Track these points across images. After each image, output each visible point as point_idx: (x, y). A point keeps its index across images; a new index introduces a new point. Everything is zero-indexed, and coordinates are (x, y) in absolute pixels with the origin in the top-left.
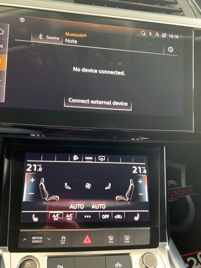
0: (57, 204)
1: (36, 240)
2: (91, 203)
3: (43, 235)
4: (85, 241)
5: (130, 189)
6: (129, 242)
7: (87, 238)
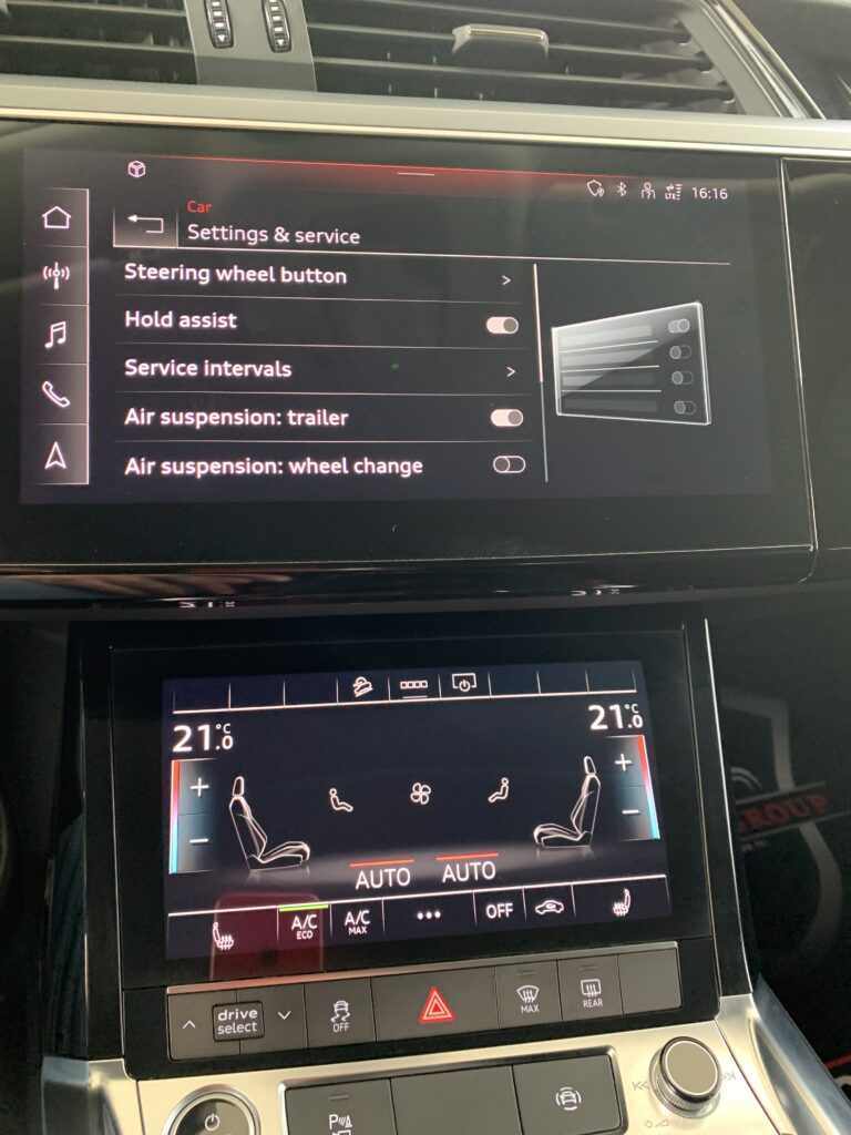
1: (236, 1023)
2: (439, 859)
3: (259, 1002)
5: (585, 794)
6: (600, 1003)
7: (435, 998)
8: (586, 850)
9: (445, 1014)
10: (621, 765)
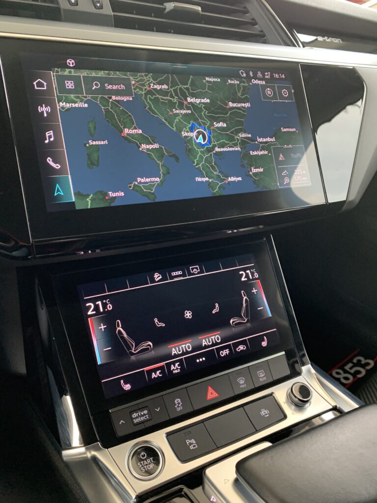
0: (152, 354)
1: (140, 417)
2: (200, 338)
3: (147, 407)
5: (244, 305)
6: (265, 378)
7: (210, 390)
8: (249, 325)
9: (215, 395)
10: (254, 292)
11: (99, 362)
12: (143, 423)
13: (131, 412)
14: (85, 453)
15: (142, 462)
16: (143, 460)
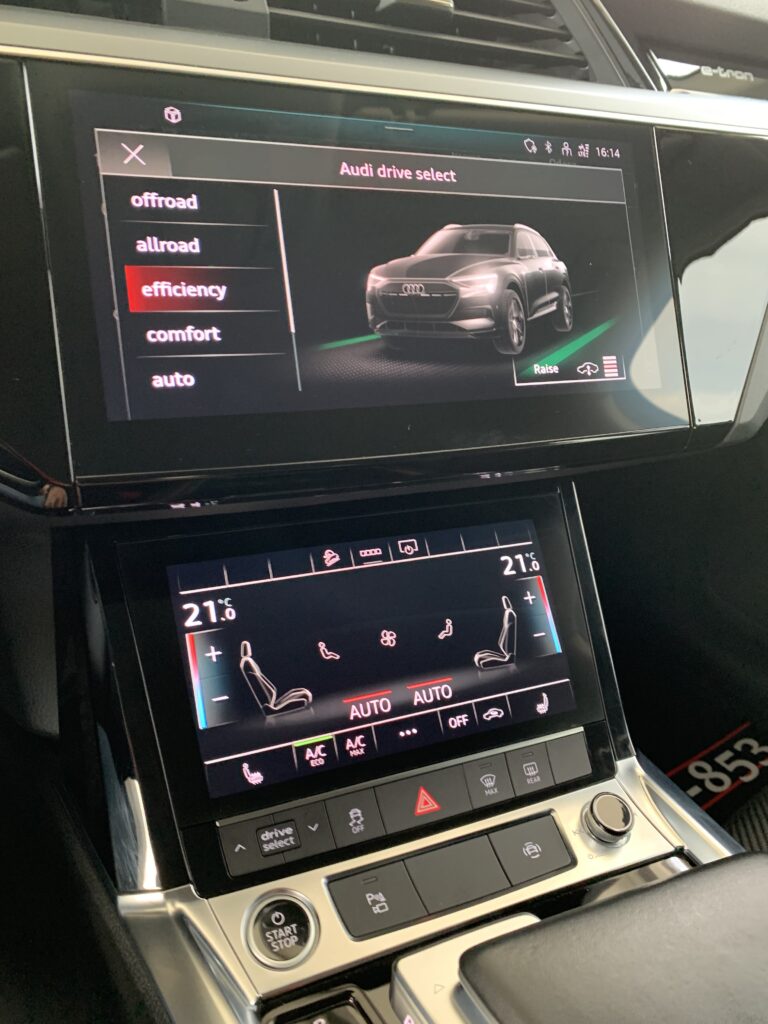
0: (309, 714)
1: (275, 840)
3: (292, 820)
4: (421, 808)
5: (506, 625)
6: (539, 779)
7: (423, 795)
9: (433, 806)
10: (528, 601)
11: (202, 724)
12: (283, 852)
13: (259, 829)
14: (163, 905)
15: (275, 932)
16: (278, 927)
